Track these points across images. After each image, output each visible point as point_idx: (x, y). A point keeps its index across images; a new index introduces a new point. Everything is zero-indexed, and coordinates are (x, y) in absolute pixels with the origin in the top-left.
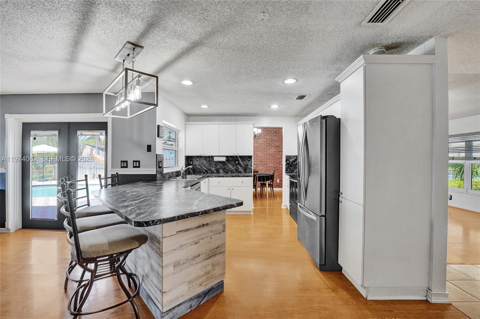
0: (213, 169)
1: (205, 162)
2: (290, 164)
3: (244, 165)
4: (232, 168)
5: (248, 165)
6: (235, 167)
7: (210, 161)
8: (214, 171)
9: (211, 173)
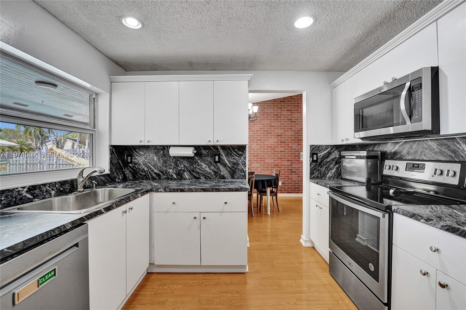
0: (171, 171)
1: (155, 159)
2: (319, 161)
3: (230, 164)
4: (207, 169)
5: (238, 164)
6: (213, 167)
7: (164, 155)
8: (172, 176)
9: (168, 179)
